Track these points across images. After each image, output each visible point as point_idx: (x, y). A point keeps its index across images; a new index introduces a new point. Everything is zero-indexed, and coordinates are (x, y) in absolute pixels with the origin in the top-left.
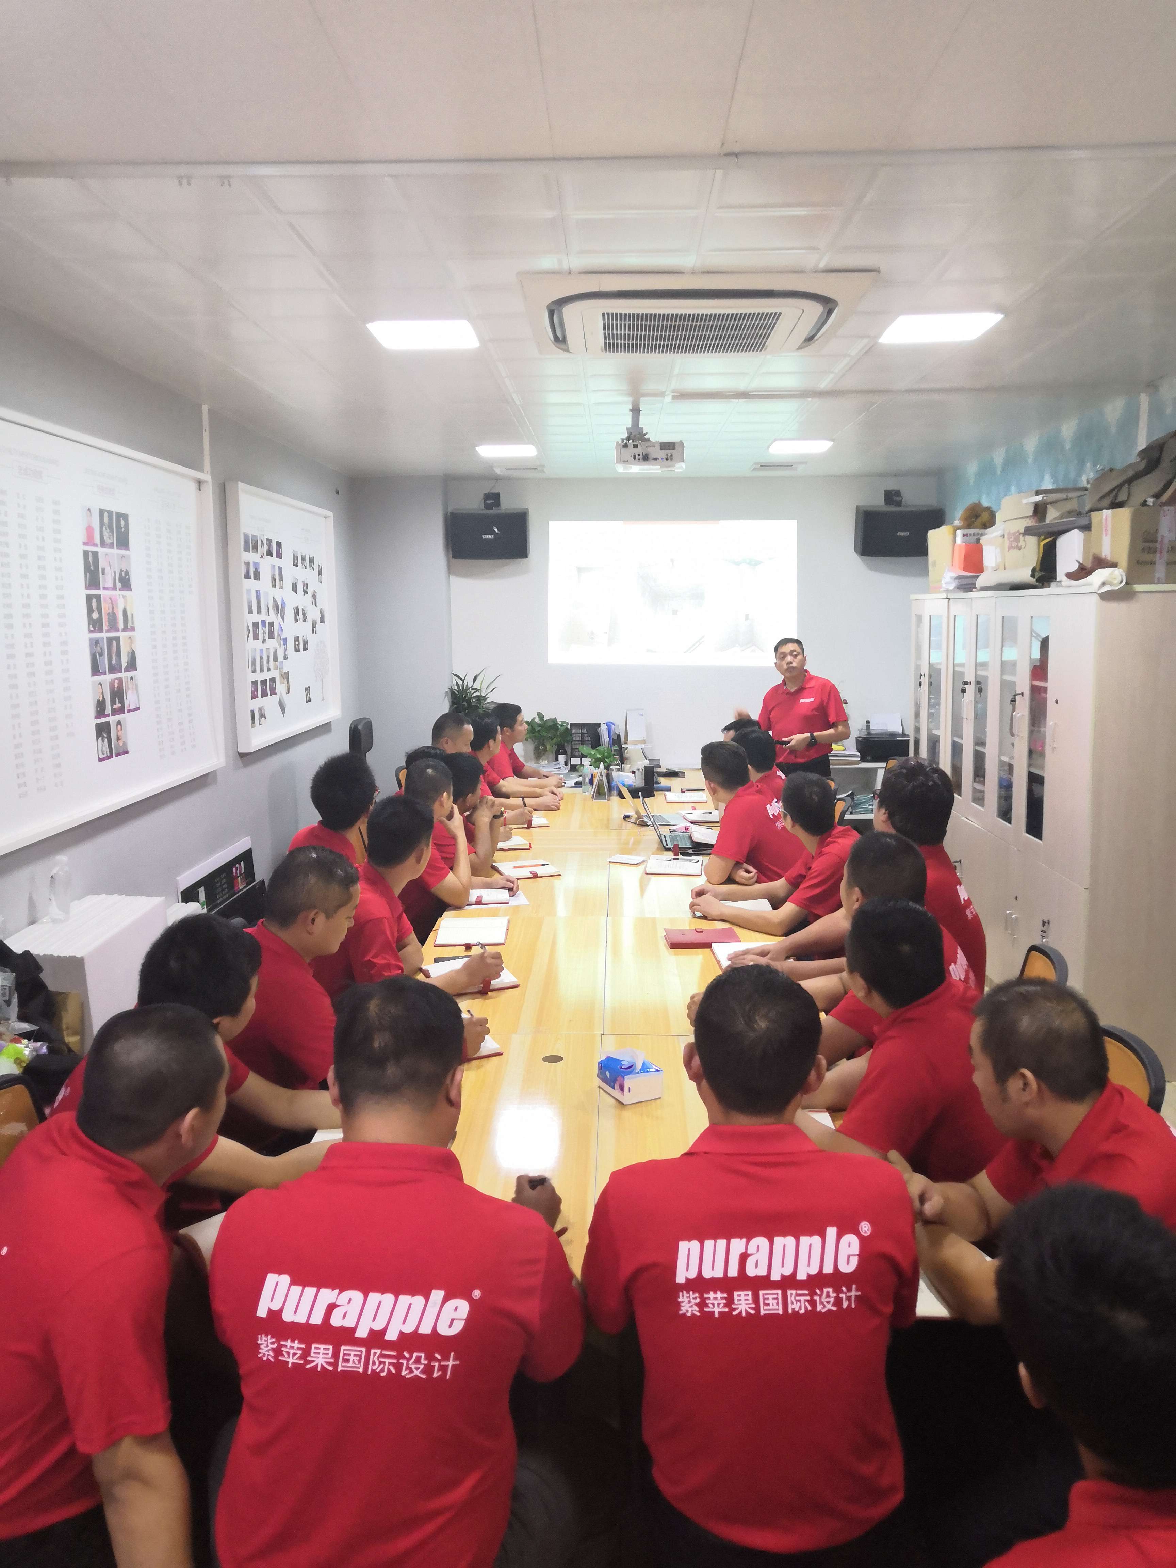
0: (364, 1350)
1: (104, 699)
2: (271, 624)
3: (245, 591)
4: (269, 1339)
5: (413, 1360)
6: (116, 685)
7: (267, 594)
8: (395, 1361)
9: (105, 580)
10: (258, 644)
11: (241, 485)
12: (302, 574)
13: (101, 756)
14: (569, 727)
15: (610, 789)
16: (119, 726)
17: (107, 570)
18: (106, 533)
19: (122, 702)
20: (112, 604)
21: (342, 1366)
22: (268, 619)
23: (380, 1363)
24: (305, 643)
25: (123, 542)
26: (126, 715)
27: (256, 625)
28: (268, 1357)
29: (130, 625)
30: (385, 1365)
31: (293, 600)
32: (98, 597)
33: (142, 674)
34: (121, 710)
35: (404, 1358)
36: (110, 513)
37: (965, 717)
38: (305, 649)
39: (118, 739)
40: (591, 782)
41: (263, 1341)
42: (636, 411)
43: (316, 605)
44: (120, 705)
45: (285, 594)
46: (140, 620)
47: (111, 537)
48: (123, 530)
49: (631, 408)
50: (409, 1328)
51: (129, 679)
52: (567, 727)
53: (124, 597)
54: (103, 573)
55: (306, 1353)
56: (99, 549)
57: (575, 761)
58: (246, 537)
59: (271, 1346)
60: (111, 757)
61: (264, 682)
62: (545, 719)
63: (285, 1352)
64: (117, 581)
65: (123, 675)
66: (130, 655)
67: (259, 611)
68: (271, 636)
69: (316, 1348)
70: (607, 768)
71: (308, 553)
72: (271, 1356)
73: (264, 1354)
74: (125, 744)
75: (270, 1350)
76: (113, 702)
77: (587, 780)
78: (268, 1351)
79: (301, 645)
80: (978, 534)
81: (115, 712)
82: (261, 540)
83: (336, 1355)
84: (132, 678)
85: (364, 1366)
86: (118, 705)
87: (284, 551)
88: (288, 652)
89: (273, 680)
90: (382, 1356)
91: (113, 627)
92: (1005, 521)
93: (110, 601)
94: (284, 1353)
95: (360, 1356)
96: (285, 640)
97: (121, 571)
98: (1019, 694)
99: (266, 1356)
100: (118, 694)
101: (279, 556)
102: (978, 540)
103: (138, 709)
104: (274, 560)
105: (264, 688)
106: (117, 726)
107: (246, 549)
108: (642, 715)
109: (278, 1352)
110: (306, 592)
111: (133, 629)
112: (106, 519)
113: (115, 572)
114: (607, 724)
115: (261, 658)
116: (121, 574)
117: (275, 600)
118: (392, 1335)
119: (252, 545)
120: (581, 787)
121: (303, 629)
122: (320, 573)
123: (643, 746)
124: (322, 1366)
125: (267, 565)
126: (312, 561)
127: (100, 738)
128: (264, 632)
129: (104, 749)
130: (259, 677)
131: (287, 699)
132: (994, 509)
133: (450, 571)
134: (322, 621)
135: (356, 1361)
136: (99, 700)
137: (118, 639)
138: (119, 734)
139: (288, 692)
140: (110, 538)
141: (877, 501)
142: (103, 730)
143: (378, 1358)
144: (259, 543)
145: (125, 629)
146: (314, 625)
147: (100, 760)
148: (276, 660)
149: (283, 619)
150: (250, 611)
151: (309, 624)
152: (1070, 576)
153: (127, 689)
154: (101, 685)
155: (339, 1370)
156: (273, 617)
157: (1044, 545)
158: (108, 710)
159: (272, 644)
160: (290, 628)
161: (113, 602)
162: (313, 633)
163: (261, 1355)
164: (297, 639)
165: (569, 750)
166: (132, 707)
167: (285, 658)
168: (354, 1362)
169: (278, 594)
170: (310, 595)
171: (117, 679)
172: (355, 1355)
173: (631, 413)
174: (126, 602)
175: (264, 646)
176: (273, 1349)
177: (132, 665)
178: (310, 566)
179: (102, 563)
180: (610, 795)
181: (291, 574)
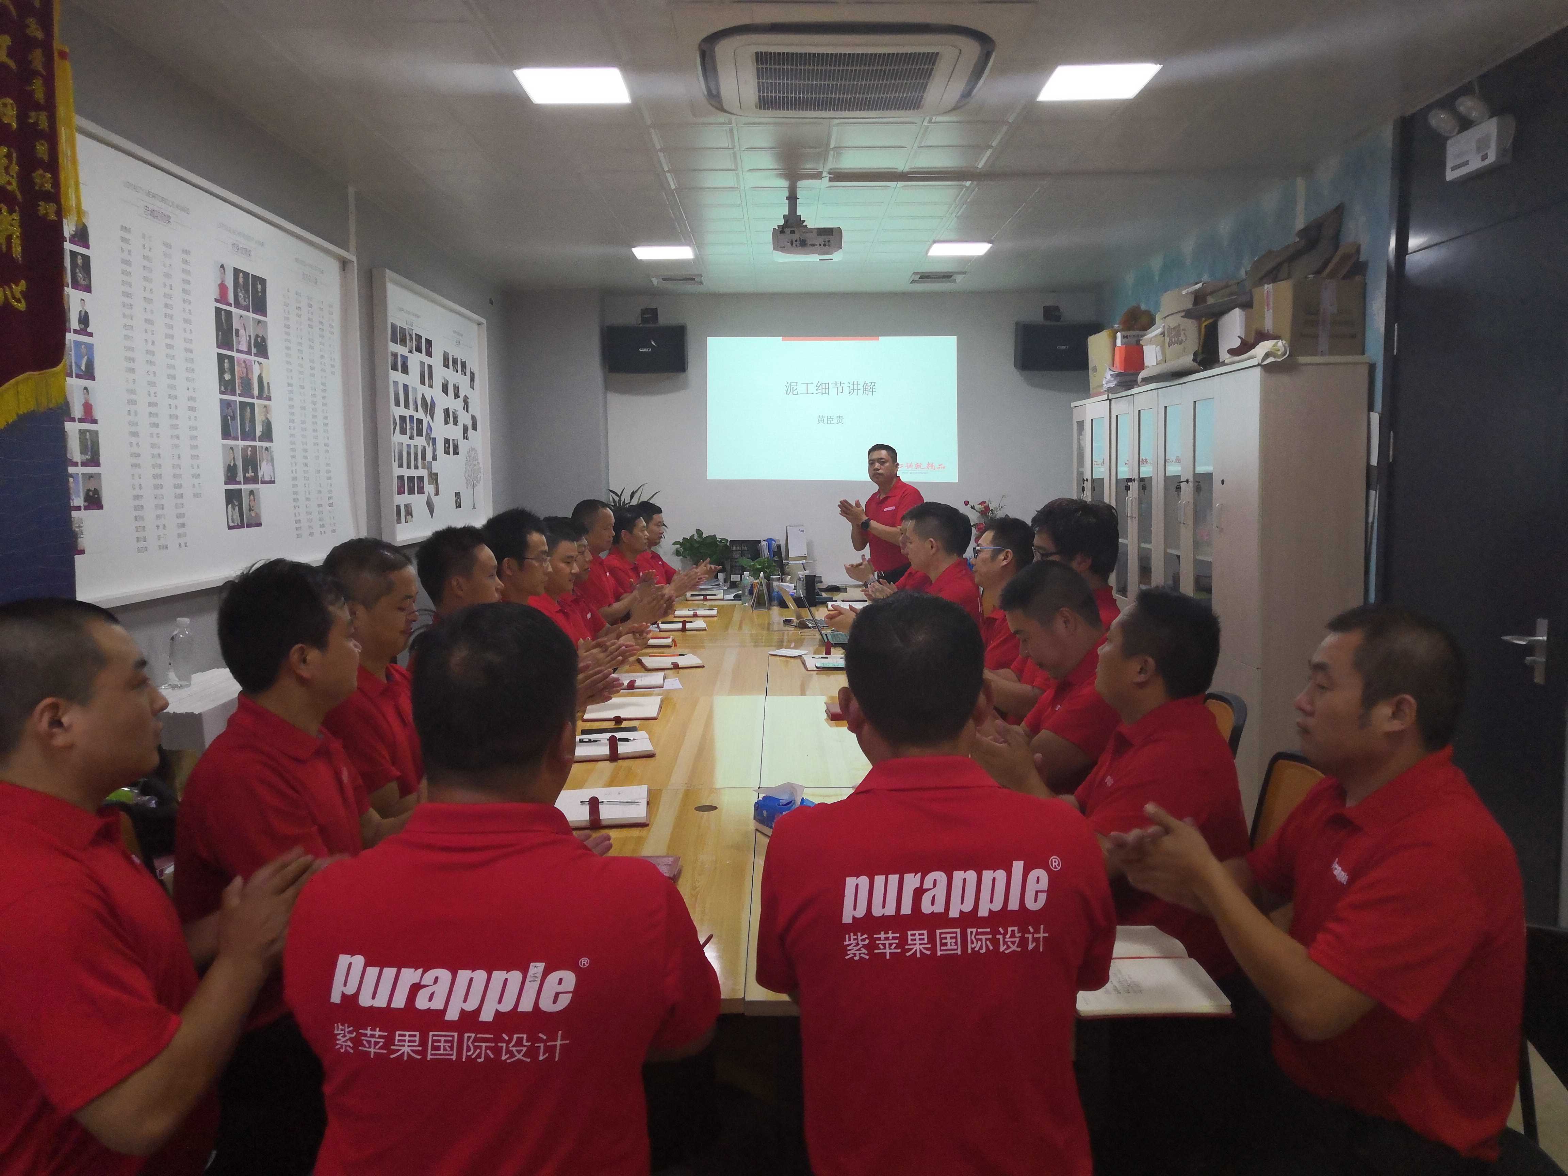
0: (456, 1034)
1: (235, 465)
2: (420, 421)
3: (391, 384)
4: (346, 1028)
5: (513, 1043)
6: (249, 453)
7: (415, 389)
8: (493, 1045)
9: (239, 343)
10: (405, 439)
11: (388, 272)
12: (454, 377)
13: (231, 524)
14: (728, 544)
15: (771, 599)
16: (252, 497)
17: (242, 332)
18: (241, 295)
19: (255, 471)
20: (246, 367)
21: (432, 1055)
22: (417, 416)
23: (476, 1048)
24: (456, 447)
25: (260, 307)
26: (259, 486)
27: (403, 419)
28: (346, 1048)
29: (266, 393)
30: (481, 1049)
31: (443, 402)
32: (231, 358)
33: (279, 444)
34: (255, 480)
35: (503, 1041)
36: (246, 275)
37: (1129, 515)
38: (456, 453)
39: (250, 509)
40: (751, 592)
41: (340, 1030)
42: (793, 199)
43: (467, 411)
44: (253, 474)
45: (435, 393)
46: (277, 391)
47: (247, 300)
48: (260, 294)
49: (787, 195)
50: (506, 1006)
51: (264, 450)
52: (726, 544)
53: (260, 364)
54: (237, 335)
55: (389, 1041)
56: (232, 309)
57: (735, 578)
58: (394, 327)
59: (348, 1036)
60: (242, 526)
61: (411, 479)
62: (704, 536)
63: (366, 1041)
64: (252, 346)
65: (257, 443)
66: (265, 424)
67: (407, 406)
68: (420, 434)
69: (400, 1035)
70: (767, 578)
71: (460, 356)
72: (349, 1046)
73: (342, 1046)
74: (258, 515)
75: (347, 1040)
76: (245, 471)
77: (747, 591)
78: (345, 1041)
79: (452, 448)
80: (1138, 336)
81: (247, 481)
82: (410, 335)
83: (423, 1042)
84: (267, 449)
85: (457, 1053)
86: (250, 474)
87: (434, 349)
88: (437, 453)
89: (421, 479)
90: (476, 1040)
91: (247, 390)
92: (1165, 318)
93: (243, 365)
94: (364, 1042)
95: (452, 1042)
96: (434, 440)
97: (257, 336)
98: (1185, 481)
99: (344, 1047)
100: (251, 462)
101: (429, 354)
102: (1138, 342)
103: (273, 482)
104: (423, 357)
105: (414, 486)
106: (250, 495)
107: (394, 341)
108: (803, 531)
109: (357, 1042)
110: (457, 396)
111: (269, 398)
112: (241, 280)
113: (250, 336)
114: (767, 540)
115: (409, 454)
116: (256, 340)
117: (423, 397)
118: (487, 1016)
119: (401, 336)
120: (740, 600)
121: (454, 433)
122: (472, 379)
123: (804, 561)
124: (409, 1054)
125: (415, 360)
126: (464, 365)
127: (230, 506)
128: (412, 428)
129: (234, 517)
130: (406, 473)
131: (435, 499)
132: (1153, 312)
133: (608, 386)
134: (474, 428)
135: (448, 1048)
136: (229, 465)
137: (252, 405)
138: (252, 503)
139: (437, 493)
140: (245, 301)
141: (1036, 316)
142: (233, 497)
143: (473, 1043)
144: (408, 337)
145: (260, 397)
146: (465, 429)
147: (230, 528)
148: (424, 458)
149: (432, 418)
150: (397, 404)
151: (460, 428)
152: (1233, 352)
153: (261, 458)
154: (233, 450)
155: (429, 1059)
156: (420, 414)
157: (1205, 326)
158: (240, 477)
159: (420, 441)
160: (441, 430)
161: (248, 367)
162: (464, 438)
163: (339, 1046)
164: (447, 441)
165: (728, 567)
166: (267, 479)
167: (434, 458)
168: (445, 1049)
169: (428, 393)
170: (461, 399)
171: (250, 446)
172: (445, 1041)
173: (787, 201)
174: (261, 369)
175: (411, 442)
176: (351, 1039)
177: (267, 435)
178: (462, 370)
179: (236, 324)
180: (770, 605)
181: (440, 373)
